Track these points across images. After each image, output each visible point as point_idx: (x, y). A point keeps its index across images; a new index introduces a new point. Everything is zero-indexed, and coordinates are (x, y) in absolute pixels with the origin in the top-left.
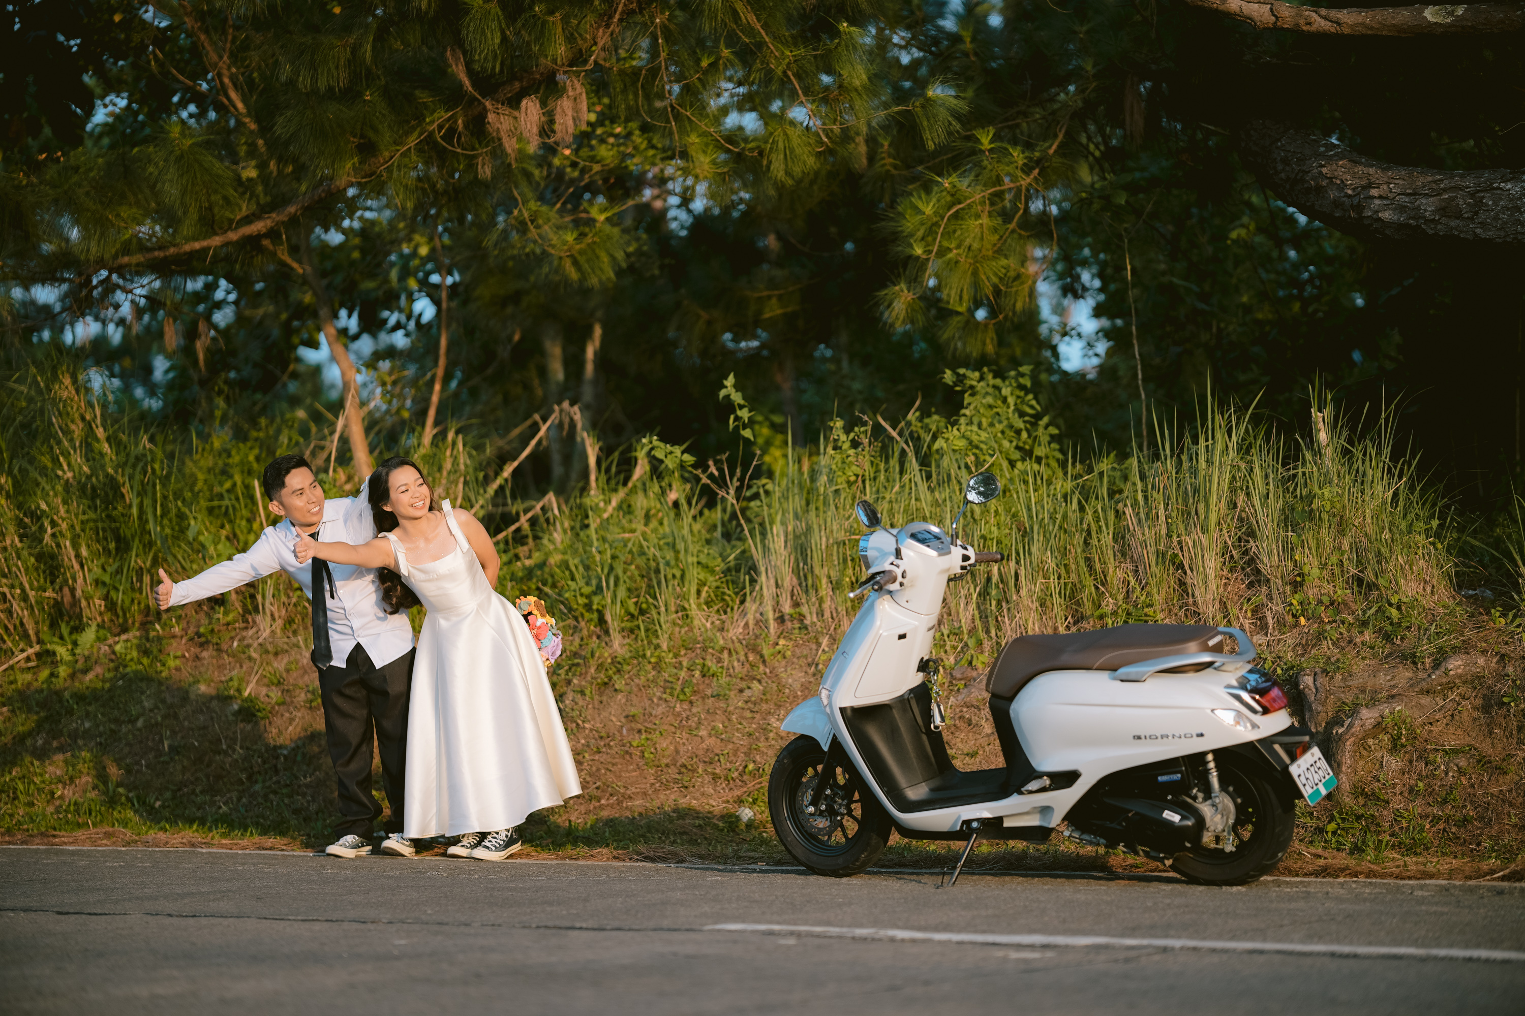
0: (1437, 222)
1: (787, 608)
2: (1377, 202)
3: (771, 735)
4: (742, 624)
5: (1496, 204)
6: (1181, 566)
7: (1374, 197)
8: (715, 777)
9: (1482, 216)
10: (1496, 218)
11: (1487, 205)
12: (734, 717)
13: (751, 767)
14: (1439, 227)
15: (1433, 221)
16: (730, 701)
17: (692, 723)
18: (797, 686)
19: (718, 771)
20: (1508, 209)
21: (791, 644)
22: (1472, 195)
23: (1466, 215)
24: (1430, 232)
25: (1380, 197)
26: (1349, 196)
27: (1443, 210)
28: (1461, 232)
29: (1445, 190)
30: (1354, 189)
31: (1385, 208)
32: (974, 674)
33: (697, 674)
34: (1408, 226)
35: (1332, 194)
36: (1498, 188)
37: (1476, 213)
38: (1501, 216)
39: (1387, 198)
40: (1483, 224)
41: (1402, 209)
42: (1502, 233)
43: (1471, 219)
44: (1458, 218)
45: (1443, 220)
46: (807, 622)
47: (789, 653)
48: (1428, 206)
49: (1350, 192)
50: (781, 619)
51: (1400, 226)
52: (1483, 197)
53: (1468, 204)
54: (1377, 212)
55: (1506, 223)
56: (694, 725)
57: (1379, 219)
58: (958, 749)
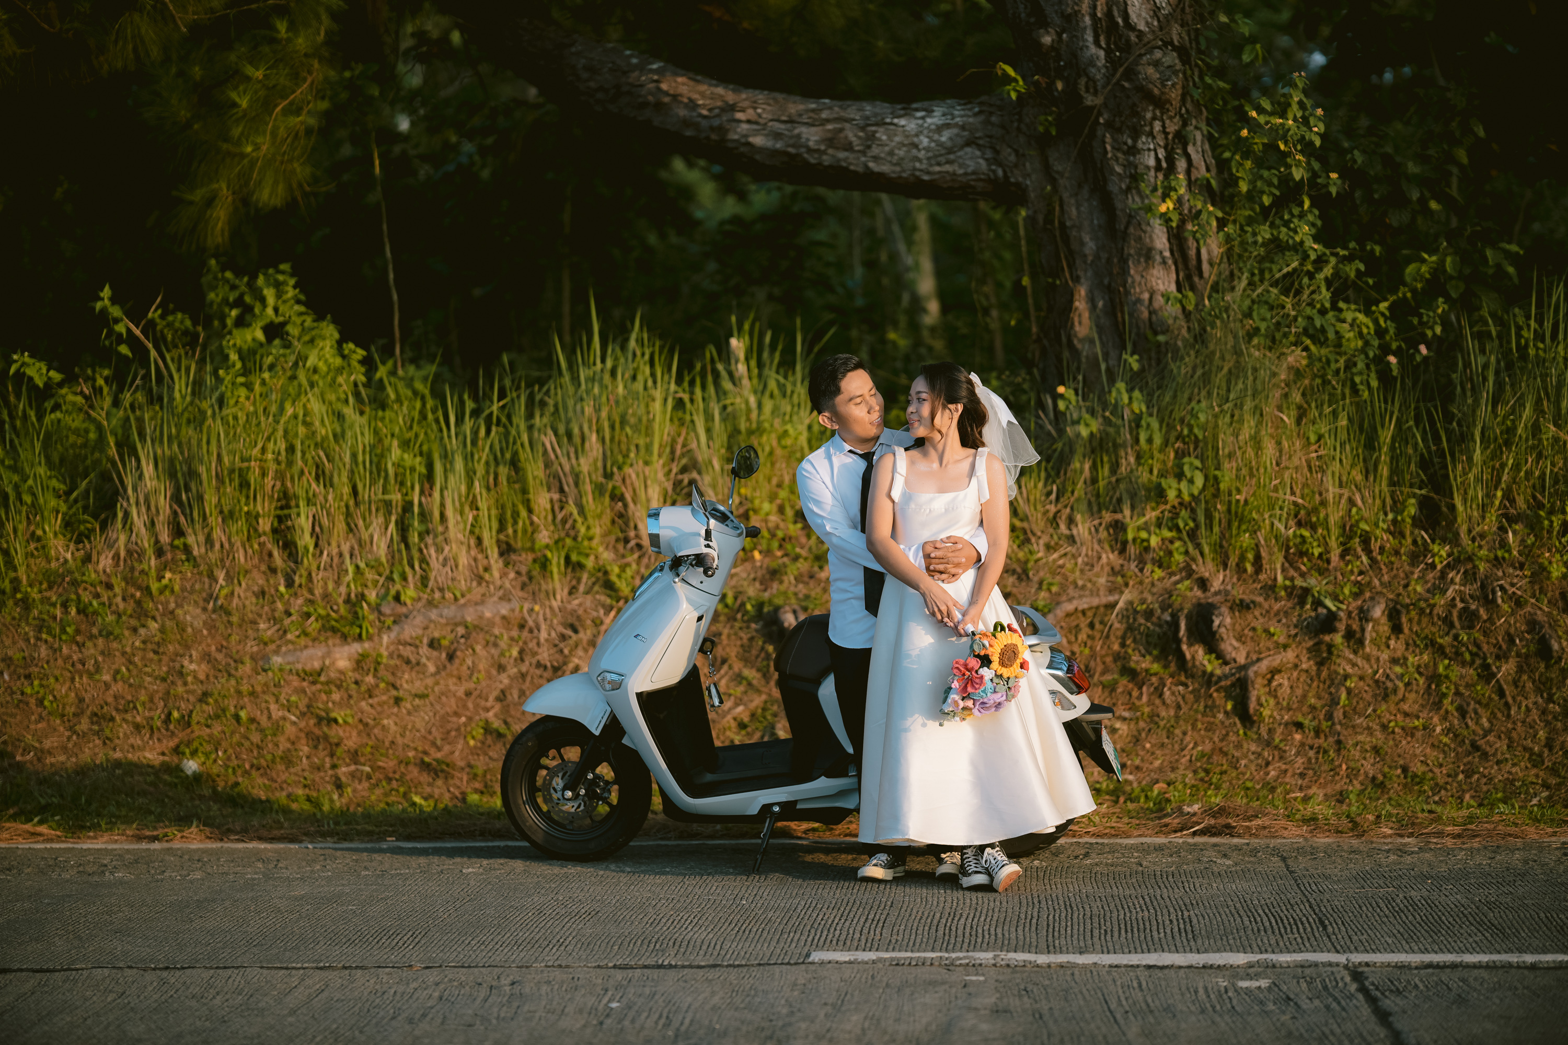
0: (824, 152)
1: (165, 538)
2: (745, 126)
3: (190, 679)
4: (111, 555)
5: (890, 138)
6: (622, 498)
7: (739, 121)
8: (138, 727)
9: (875, 150)
10: (891, 153)
11: (880, 140)
12: (136, 659)
13: (176, 714)
14: (825, 157)
15: (818, 151)
16: (124, 642)
17: (90, 665)
18: (198, 624)
19: (138, 719)
20: (904, 145)
21: (178, 577)
22: (863, 129)
23: (857, 148)
24: (813, 161)
25: (749, 122)
26: (705, 117)
27: (831, 141)
28: (851, 164)
29: (828, 121)
30: (710, 110)
31: (756, 133)
32: (404, 610)
33: (73, 611)
34: (786, 153)
35: (682, 112)
36: (891, 124)
37: (869, 147)
38: (897, 151)
39: (756, 123)
40: (876, 158)
41: (777, 136)
42: (898, 169)
43: (863, 153)
44: (846, 150)
45: (830, 151)
46: (196, 552)
47: (177, 588)
48: (812, 136)
49: (705, 112)
50: (160, 553)
51: (774, 153)
52: (876, 132)
53: (859, 138)
54: (746, 136)
55: (902, 159)
56: (91, 668)
57: (749, 144)
58: (405, 690)
